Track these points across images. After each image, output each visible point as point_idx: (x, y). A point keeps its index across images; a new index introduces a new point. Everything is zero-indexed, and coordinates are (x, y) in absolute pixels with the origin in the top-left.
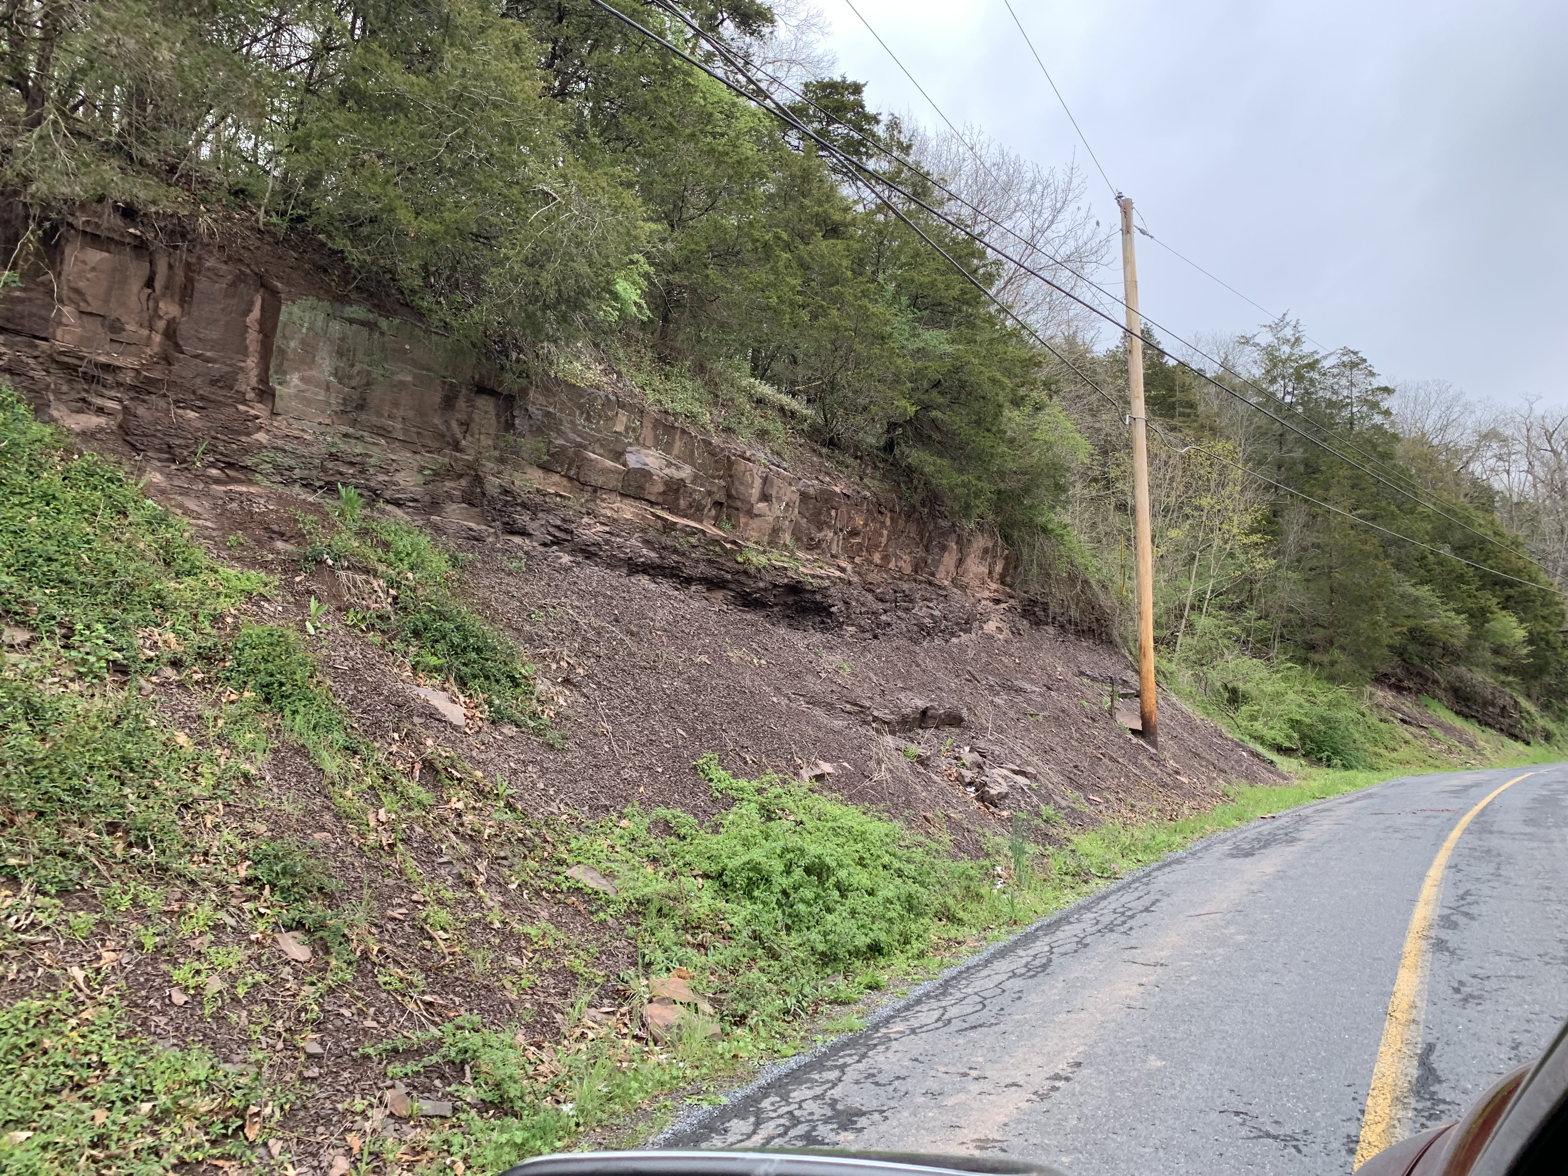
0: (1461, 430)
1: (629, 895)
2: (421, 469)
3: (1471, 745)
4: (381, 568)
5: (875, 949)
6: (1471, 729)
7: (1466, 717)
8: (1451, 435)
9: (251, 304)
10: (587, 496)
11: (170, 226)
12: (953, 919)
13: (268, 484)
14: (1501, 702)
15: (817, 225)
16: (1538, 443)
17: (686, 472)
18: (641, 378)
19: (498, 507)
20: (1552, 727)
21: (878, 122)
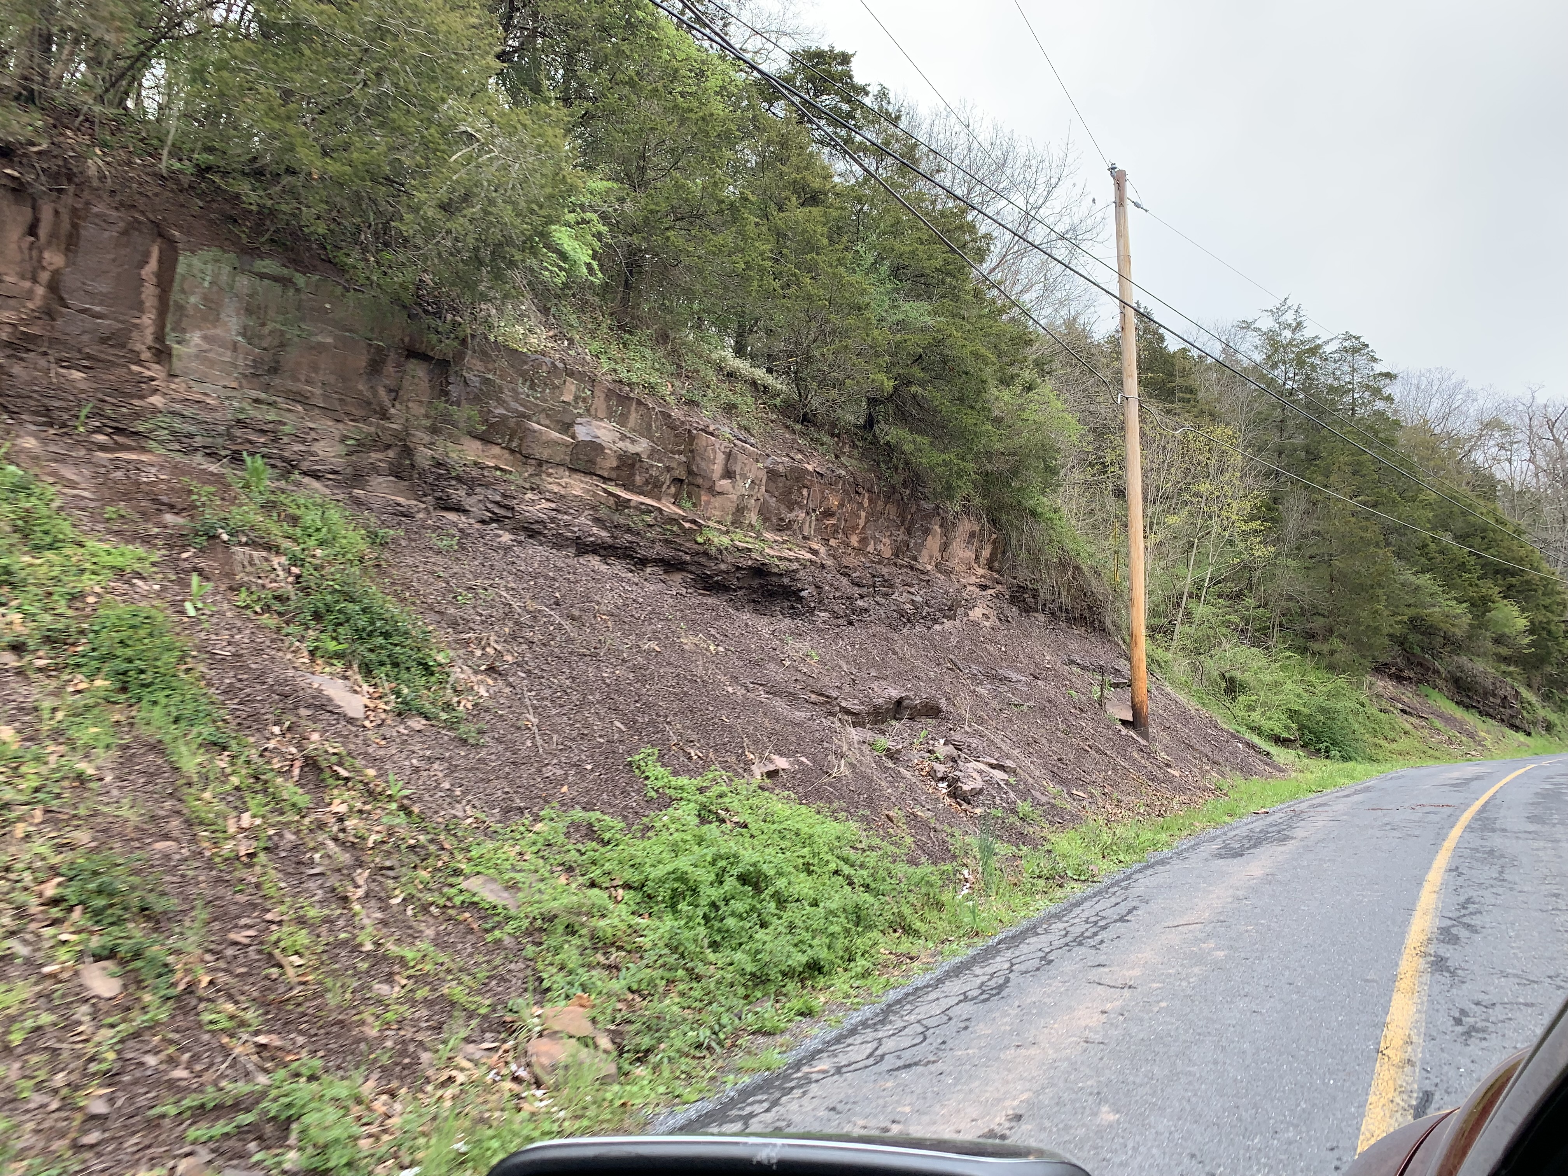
0: (1463, 418)
1: (534, 910)
2: (343, 439)
3: (1471, 736)
4: (286, 544)
5: (815, 968)
6: (1471, 719)
7: (1467, 707)
8: (1455, 424)
9: (147, 255)
10: (531, 470)
11: (55, 168)
12: (909, 930)
13: (163, 451)
14: (1502, 693)
15: (795, 192)
16: (1540, 432)
17: (642, 446)
18: (596, 346)
19: (430, 480)
20: (1553, 717)
21: (867, 94)
